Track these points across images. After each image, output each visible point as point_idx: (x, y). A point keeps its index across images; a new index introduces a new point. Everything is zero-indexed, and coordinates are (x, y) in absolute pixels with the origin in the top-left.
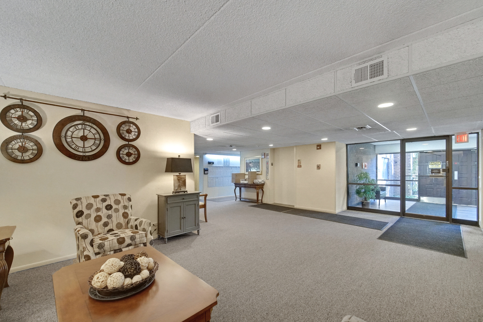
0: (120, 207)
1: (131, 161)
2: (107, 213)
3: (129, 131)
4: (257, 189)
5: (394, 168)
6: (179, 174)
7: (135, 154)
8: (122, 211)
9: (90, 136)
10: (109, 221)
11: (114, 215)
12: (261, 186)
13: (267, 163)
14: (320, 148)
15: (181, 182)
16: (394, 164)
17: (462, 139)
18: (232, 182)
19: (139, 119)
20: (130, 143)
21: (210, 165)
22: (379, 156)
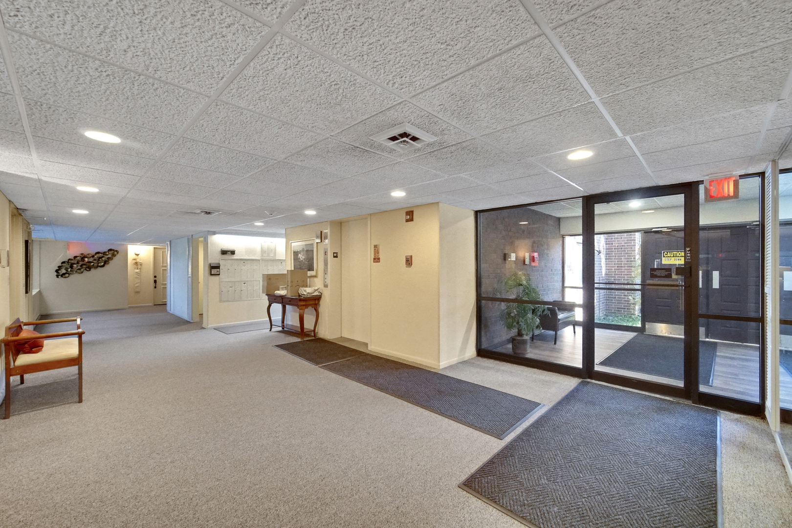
4: (300, 308)
5: (607, 264)
12: (314, 302)
13: (326, 253)
14: (411, 220)
16: (606, 256)
17: (723, 188)
18: (263, 292)
21: (225, 257)
22: (567, 239)
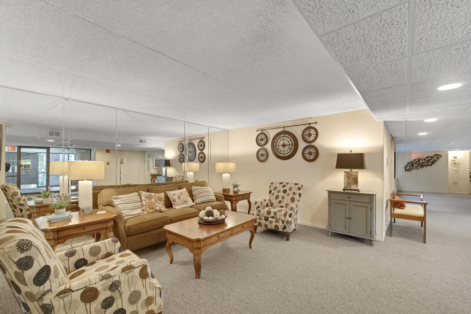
0: (291, 193)
1: (312, 158)
2: (283, 195)
3: (310, 135)
6: (350, 171)
7: (314, 153)
8: (291, 196)
9: (287, 143)
10: (282, 200)
11: (286, 197)
15: (351, 179)
19: (317, 123)
20: (311, 144)
